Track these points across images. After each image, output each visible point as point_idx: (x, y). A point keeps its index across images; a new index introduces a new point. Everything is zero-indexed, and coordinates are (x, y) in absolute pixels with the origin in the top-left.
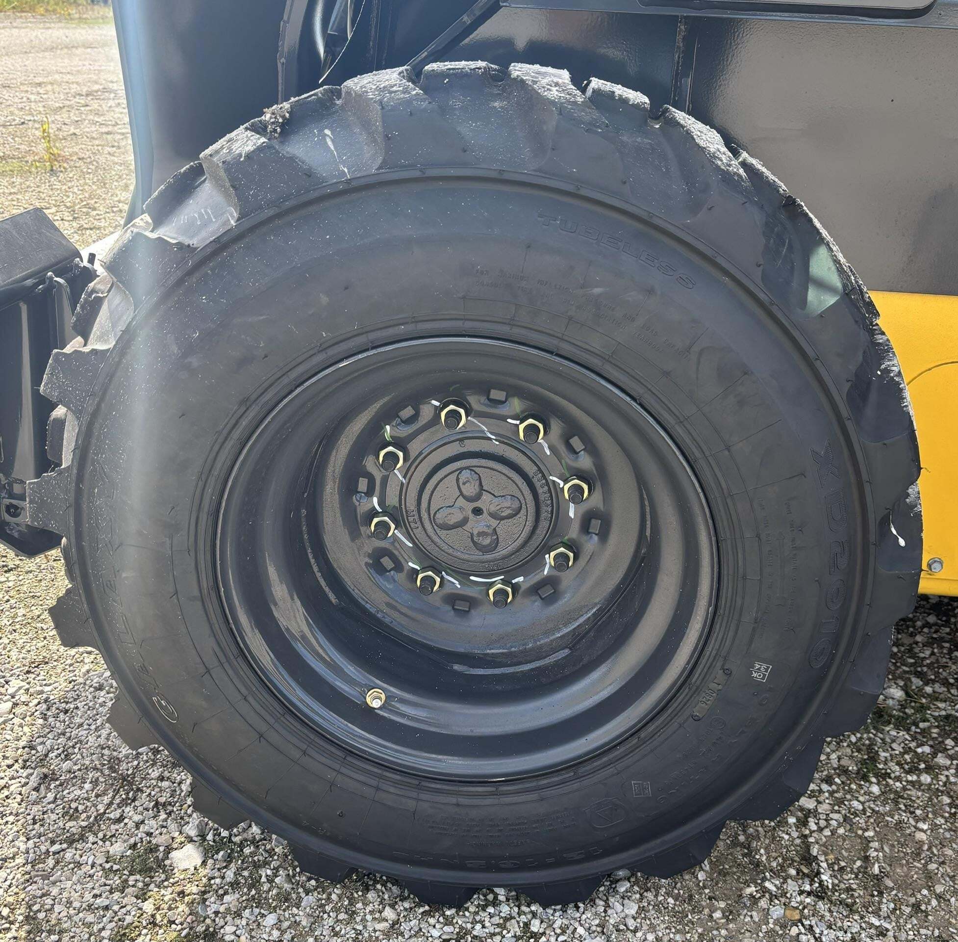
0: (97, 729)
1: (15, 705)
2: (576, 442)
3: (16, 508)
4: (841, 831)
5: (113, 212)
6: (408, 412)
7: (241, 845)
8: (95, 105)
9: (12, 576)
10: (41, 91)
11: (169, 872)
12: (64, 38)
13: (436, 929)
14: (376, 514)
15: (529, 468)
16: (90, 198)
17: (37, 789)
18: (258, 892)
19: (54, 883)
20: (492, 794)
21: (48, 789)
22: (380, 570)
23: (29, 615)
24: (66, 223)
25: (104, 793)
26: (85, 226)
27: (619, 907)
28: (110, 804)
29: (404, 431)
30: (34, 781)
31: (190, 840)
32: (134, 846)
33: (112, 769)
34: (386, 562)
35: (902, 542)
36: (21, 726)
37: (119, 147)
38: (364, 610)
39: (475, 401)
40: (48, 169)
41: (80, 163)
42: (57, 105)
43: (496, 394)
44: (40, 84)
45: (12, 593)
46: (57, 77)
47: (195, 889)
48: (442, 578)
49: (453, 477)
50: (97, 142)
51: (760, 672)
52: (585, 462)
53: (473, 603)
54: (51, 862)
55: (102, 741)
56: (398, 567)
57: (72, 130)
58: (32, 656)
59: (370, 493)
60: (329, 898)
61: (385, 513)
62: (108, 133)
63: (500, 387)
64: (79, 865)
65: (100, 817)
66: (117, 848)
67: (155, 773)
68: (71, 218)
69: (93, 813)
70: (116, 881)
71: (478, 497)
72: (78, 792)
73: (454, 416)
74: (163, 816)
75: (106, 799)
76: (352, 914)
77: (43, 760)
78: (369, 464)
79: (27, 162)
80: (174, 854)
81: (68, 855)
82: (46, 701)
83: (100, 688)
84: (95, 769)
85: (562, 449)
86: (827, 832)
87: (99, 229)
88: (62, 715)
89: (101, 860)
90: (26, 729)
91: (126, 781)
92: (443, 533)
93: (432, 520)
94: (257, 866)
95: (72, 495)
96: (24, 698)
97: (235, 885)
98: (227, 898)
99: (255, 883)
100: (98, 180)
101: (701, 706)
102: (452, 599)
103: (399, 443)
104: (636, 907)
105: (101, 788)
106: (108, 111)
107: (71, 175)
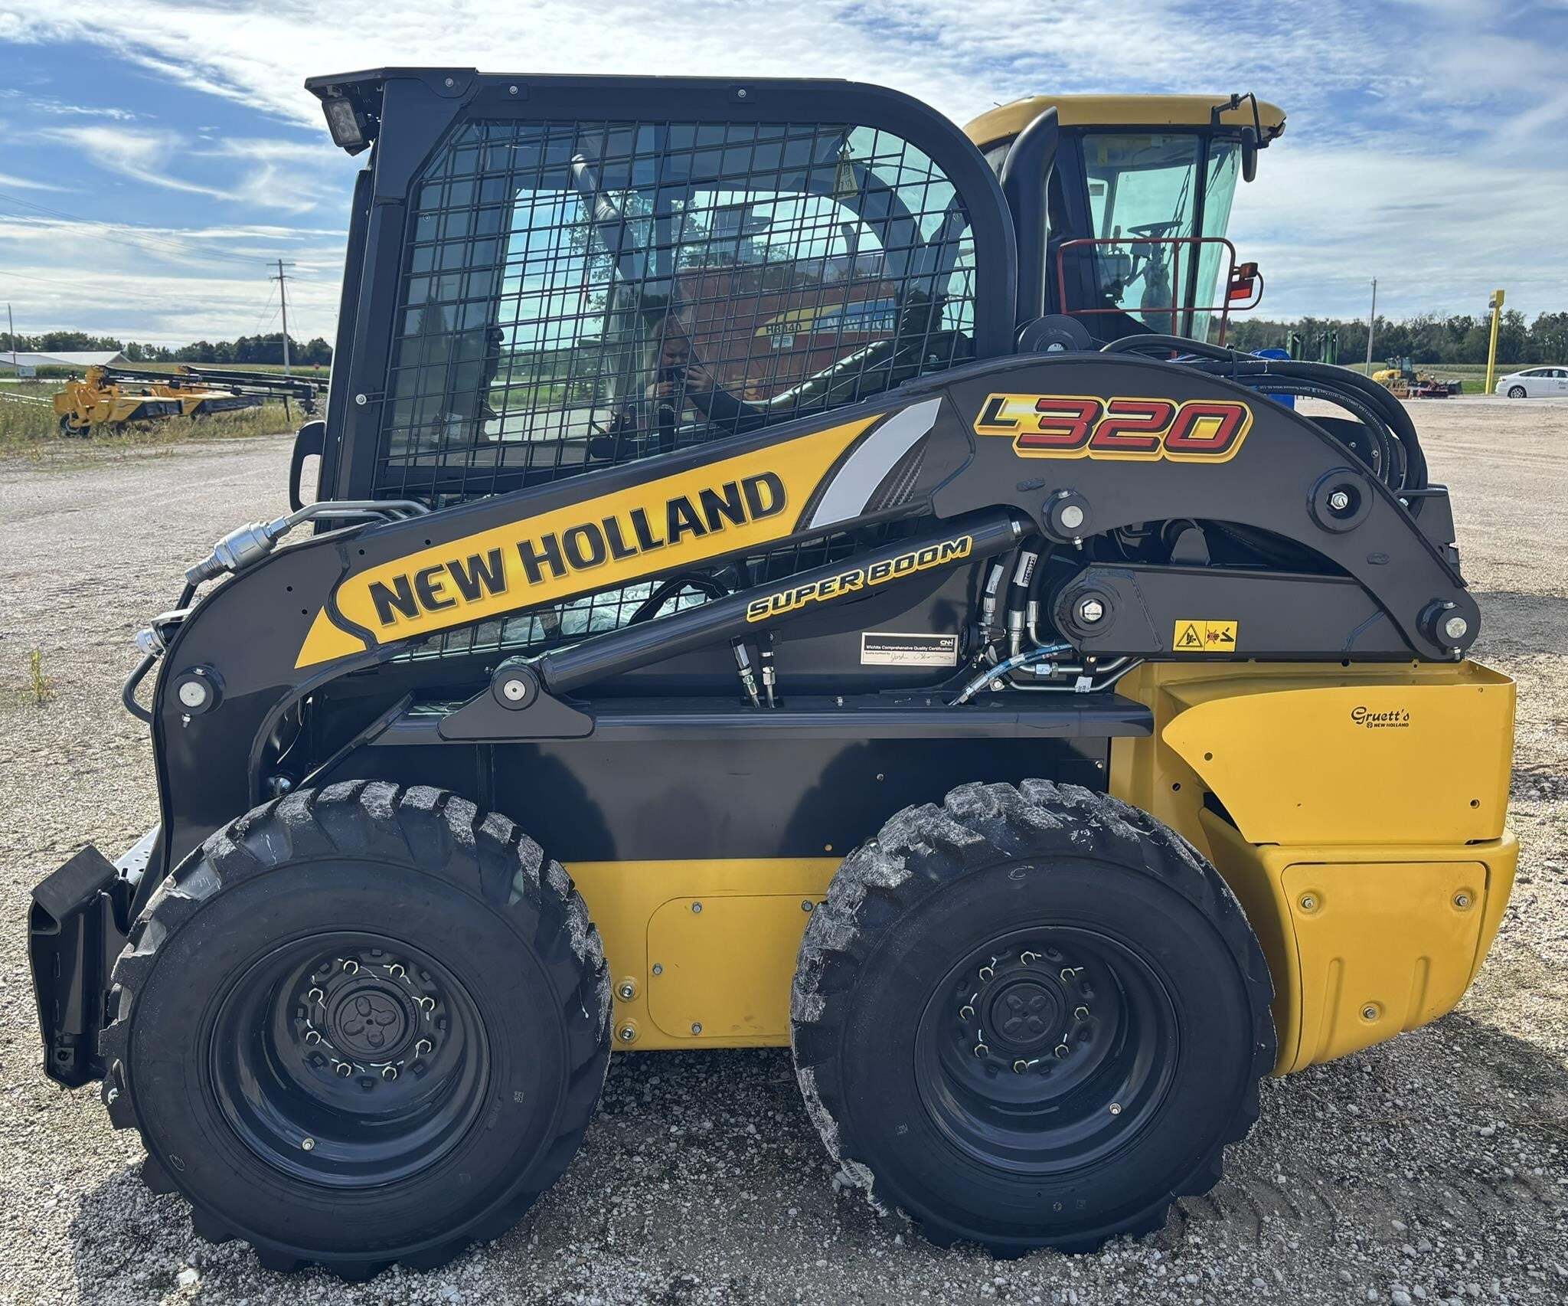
0: (122, 1210)
1: (59, 1201)
2: (425, 975)
3: (65, 1053)
4: (634, 1213)
5: (110, 749)
6: (325, 967)
7: (226, 1265)
8: (81, 604)
9: (45, 1114)
10: (17, 588)
11: (176, 1286)
12: (36, 498)
13: (350, 1295)
14: (310, 1030)
15: (400, 993)
16: (84, 733)
17: (81, 1250)
18: (236, 1290)
19: (100, 1298)
20: (380, 1195)
21: (90, 1249)
22: (315, 1066)
23: (63, 1140)
24: (61, 768)
25: (130, 1247)
26: (82, 770)
27: (471, 1269)
28: (134, 1253)
29: (323, 978)
30: (79, 1245)
31: (190, 1266)
32: (152, 1274)
33: (134, 1232)
34: (318, 1060)
35: (587, 1016)
36: (65, 1213)
37: (112, 663)
38: (302, 1091)
39: (365, 957)
40: (36, 698)
41: (69, 689)
42: (38, 608)
43: (375, 952)
44: (14, 577)
45: (47, 1126)
46: (33, 563)
47: (193, 1292)
48: (353, 1067)
49: (353, 1003)
50: (87, 658)
51: (518, 1096)
52: (431, 987)
53: (373, 1081)
54: (96, 1288)
55: (126, 1216)
56: (326, 1063)
57: (58, 644)
58: (69, 1168)
59: (304, 1018)
60: (283, 1288)
61: (314, 1029)
62: (98, 644)
63: (378, 948)
64: (115, 1288)
65: (127, 1261)
66: (141, 1276)
67: (165, 1231)
68: (65, 760)
69: (123, 1259)
70: (142, 1293)
71: (369, 1013)
72: (111, 1248)
73: (351, 967)
74: (172, 1255)
75: (131, 1250)
76: (297, 1294)
77: (84, 1232)
78: (304, 999)
79: (10, 690)
80: (180, 1276)
81: (108, 1283)
82: (83, 1196)
83: (123, 1183)
84: (123, 1233)
85: (417, 979)
86: (624, 1215)
87: (96, 771)
88: (95, 1204)
89: (131, 1283)
90: (69, 1215)
91: (146, 1238)
92: (350, 1038)
93: (344, 1031)
94: (236, 1274)
95: (127, 1036)
96: (66, 1196)
97: (221, 1288)
98: (215, 1295)
99: (235, 1285)
100: (91, 709)
101: (492, 1121)
102: (361, 1080)
103: (320, 986)
104: (482, 1268)
105: (127, 1244)
106: (97, 612)
107: (61, 706)
